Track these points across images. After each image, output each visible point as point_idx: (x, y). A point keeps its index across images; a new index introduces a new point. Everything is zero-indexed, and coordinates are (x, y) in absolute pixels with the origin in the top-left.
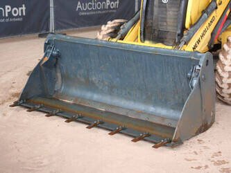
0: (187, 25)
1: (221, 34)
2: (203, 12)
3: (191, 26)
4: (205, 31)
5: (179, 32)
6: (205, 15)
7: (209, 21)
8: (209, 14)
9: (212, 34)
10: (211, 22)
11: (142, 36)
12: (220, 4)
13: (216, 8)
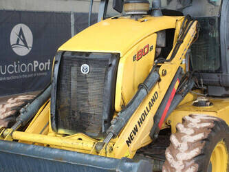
0: (117, 107)
1: (169, 114)
2: (140, 87)
3: (124, 107)
4: (145, 115)
5: (106, 117)
6: (143, 91)
7: (149, 99)
8: (149, 90)
9: (155, 118)
10: (153, 100)
11: (54, 123)
12: (164, 75)
13: (159, 80)
